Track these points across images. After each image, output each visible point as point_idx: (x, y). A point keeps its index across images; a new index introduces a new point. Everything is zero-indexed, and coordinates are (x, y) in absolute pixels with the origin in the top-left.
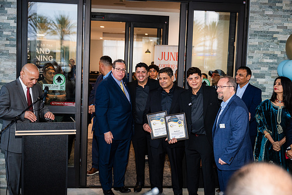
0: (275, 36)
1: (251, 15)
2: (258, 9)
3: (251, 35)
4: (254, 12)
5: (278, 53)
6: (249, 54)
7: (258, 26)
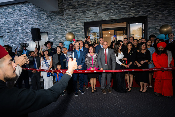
0: (156, 28)
1: (148, 22)
2: (150, 21)
3: (148, 28)
4: (149, 22)
5: (158, 33)
6: (148, 34)
7: (151, 26)
